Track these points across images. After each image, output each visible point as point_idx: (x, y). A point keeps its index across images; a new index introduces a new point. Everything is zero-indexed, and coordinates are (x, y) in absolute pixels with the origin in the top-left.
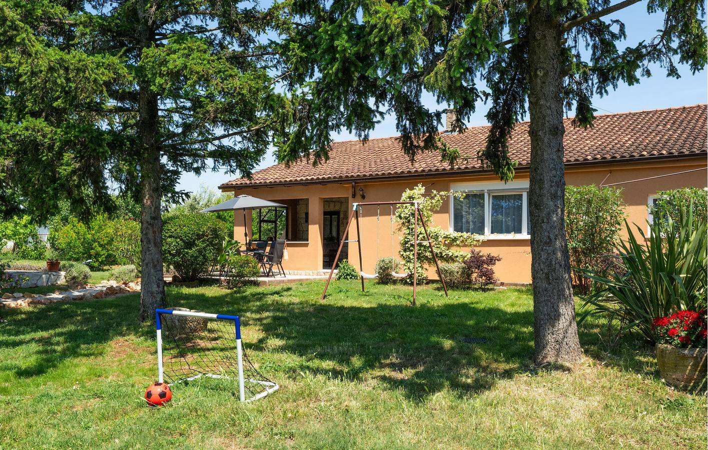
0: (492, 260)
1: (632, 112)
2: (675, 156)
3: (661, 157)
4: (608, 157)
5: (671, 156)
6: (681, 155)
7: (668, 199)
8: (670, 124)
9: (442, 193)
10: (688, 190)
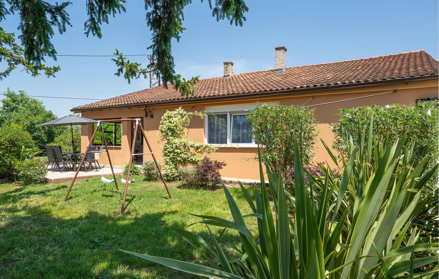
0: (219, 165)
1: (337, 62)
2: (362, 84)
3: (351, 84)
4: (311, 86)
5: (358, 83)
6: (367, 82)
7: (350, 117)
8: (361, 66)
9: (189, 113)
10: (369, 108)
